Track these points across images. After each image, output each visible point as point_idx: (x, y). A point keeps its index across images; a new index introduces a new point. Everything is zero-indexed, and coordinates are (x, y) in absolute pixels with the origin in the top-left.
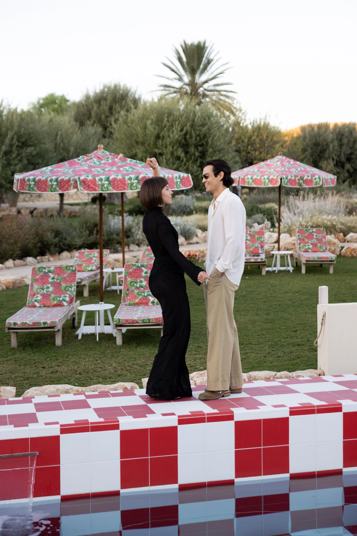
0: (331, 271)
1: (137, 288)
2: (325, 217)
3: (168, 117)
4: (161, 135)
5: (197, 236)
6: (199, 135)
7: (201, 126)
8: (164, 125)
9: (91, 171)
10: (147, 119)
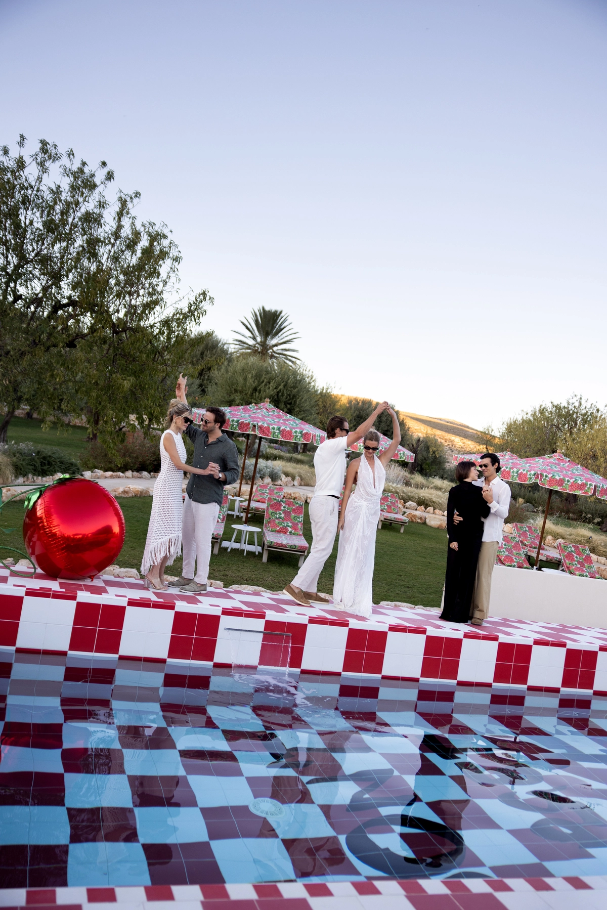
0: (402, 531)
1: (276, 518)
2: (391, 484)
3: (265, 375)
4: (258, 389)
5: (281, 480)
6: (289, 395)
7: (291, 387)
8: (262, 380)
9: (265, 420)
10: (249, 373)
